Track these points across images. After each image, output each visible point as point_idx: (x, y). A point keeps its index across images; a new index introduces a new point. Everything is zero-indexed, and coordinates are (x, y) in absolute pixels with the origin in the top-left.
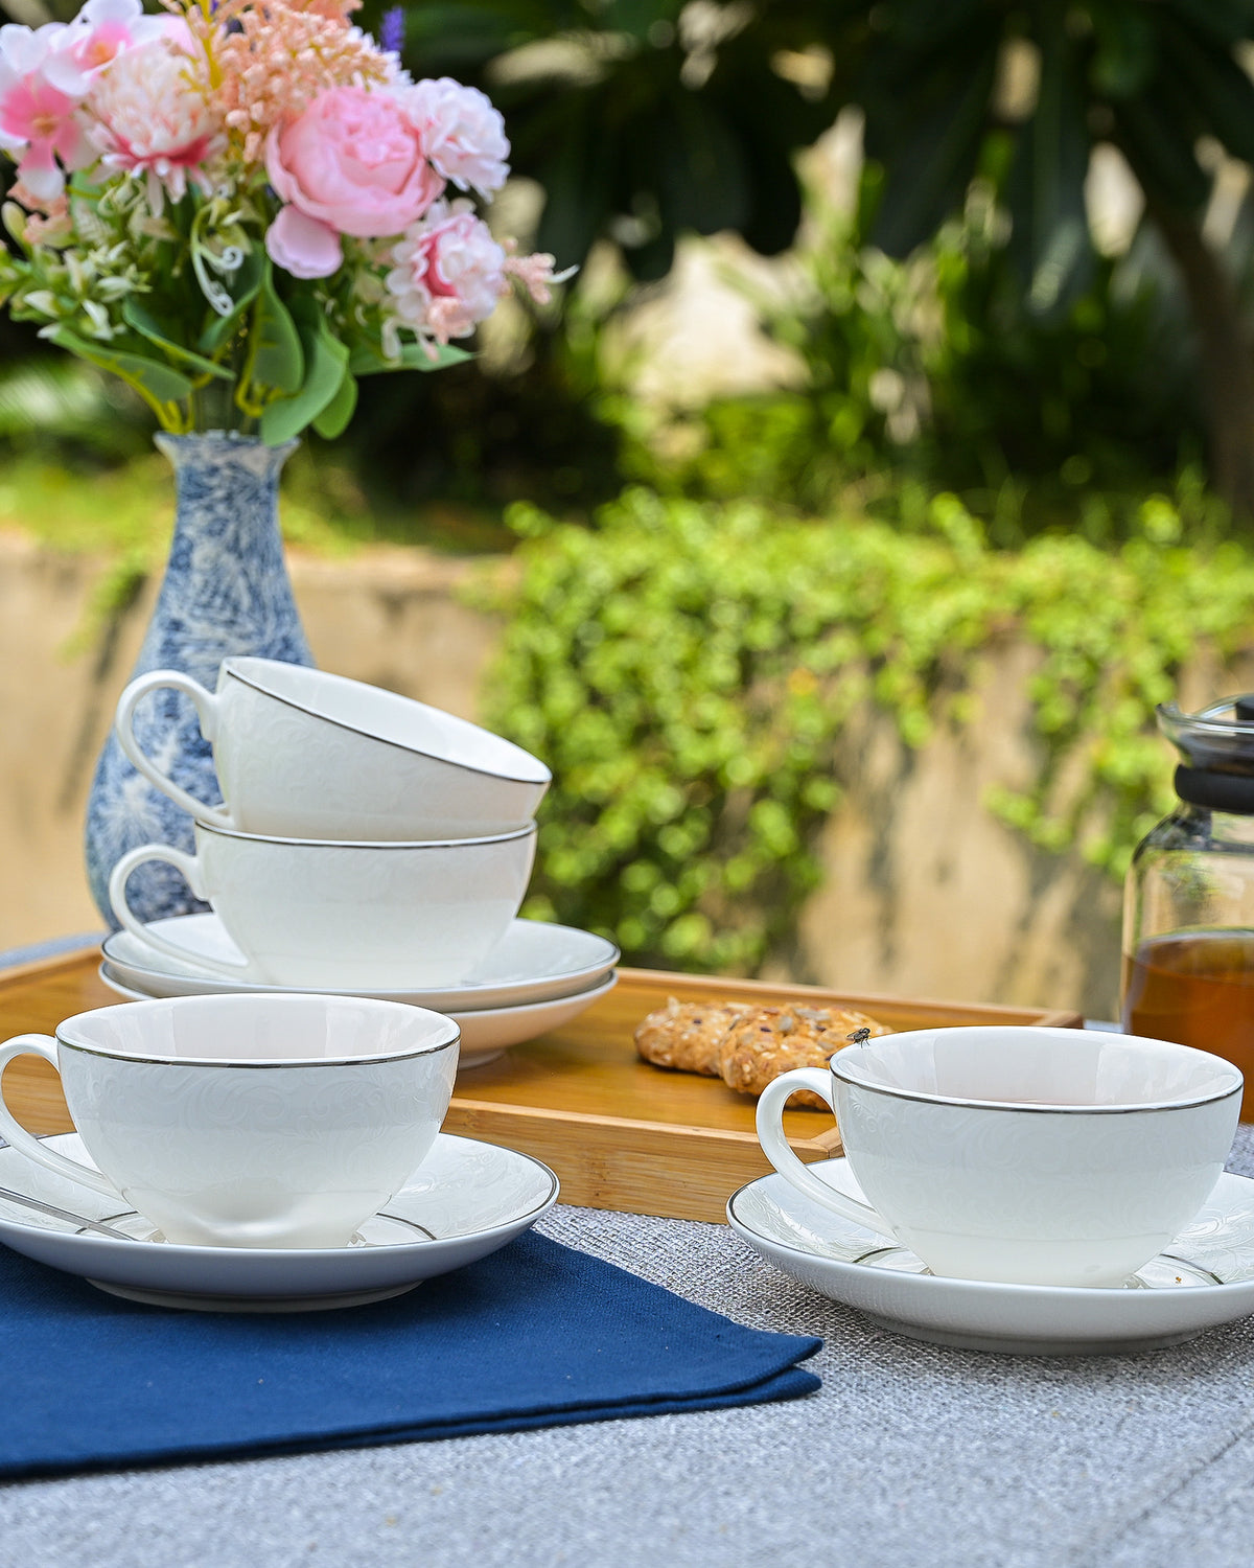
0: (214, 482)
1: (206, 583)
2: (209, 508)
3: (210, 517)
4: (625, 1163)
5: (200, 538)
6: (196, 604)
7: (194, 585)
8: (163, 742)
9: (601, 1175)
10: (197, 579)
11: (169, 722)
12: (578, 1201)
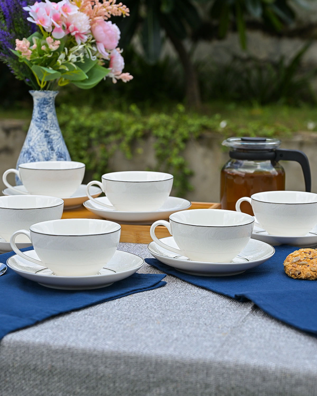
0: (50, 101)
1: (51, 122)
2: (49, 106)
3: (50, 108)
4: (144, 234)
5: (48, 113)
6: (50, 127)
7: (49, 123)
8: (53, 156)
9: (139, 237)
10: (49, 121)
11: (53, 151)
12: (134, 242)
